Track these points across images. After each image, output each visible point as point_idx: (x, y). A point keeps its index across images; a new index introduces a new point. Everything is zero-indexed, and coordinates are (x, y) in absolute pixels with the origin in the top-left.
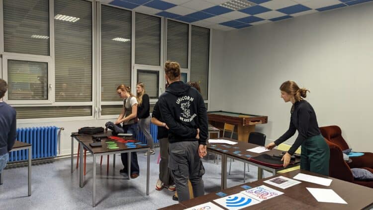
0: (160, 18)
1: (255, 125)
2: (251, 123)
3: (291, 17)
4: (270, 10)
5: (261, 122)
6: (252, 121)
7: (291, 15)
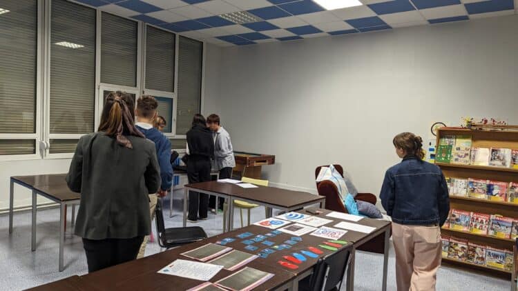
0: (137, 23)
1: (260, 166)
2: (256, 164)
3: (301, 38)
4: (278, 28)
5: (267, 163)
6: (257, 162)
7: (301, 36)
